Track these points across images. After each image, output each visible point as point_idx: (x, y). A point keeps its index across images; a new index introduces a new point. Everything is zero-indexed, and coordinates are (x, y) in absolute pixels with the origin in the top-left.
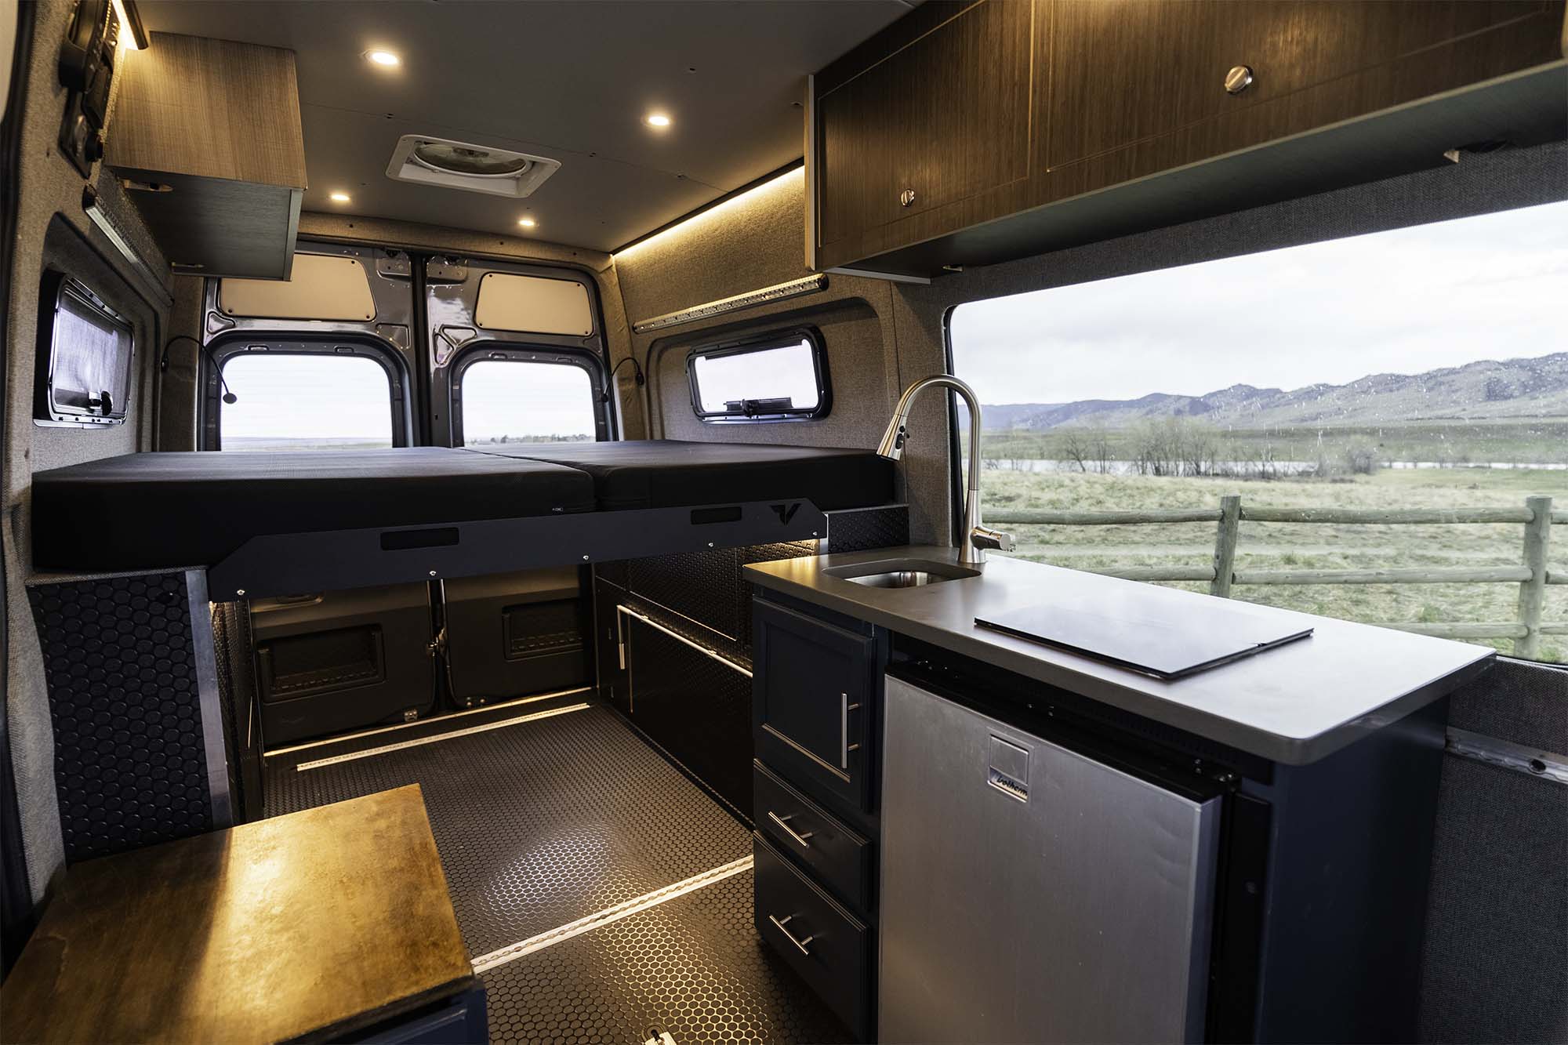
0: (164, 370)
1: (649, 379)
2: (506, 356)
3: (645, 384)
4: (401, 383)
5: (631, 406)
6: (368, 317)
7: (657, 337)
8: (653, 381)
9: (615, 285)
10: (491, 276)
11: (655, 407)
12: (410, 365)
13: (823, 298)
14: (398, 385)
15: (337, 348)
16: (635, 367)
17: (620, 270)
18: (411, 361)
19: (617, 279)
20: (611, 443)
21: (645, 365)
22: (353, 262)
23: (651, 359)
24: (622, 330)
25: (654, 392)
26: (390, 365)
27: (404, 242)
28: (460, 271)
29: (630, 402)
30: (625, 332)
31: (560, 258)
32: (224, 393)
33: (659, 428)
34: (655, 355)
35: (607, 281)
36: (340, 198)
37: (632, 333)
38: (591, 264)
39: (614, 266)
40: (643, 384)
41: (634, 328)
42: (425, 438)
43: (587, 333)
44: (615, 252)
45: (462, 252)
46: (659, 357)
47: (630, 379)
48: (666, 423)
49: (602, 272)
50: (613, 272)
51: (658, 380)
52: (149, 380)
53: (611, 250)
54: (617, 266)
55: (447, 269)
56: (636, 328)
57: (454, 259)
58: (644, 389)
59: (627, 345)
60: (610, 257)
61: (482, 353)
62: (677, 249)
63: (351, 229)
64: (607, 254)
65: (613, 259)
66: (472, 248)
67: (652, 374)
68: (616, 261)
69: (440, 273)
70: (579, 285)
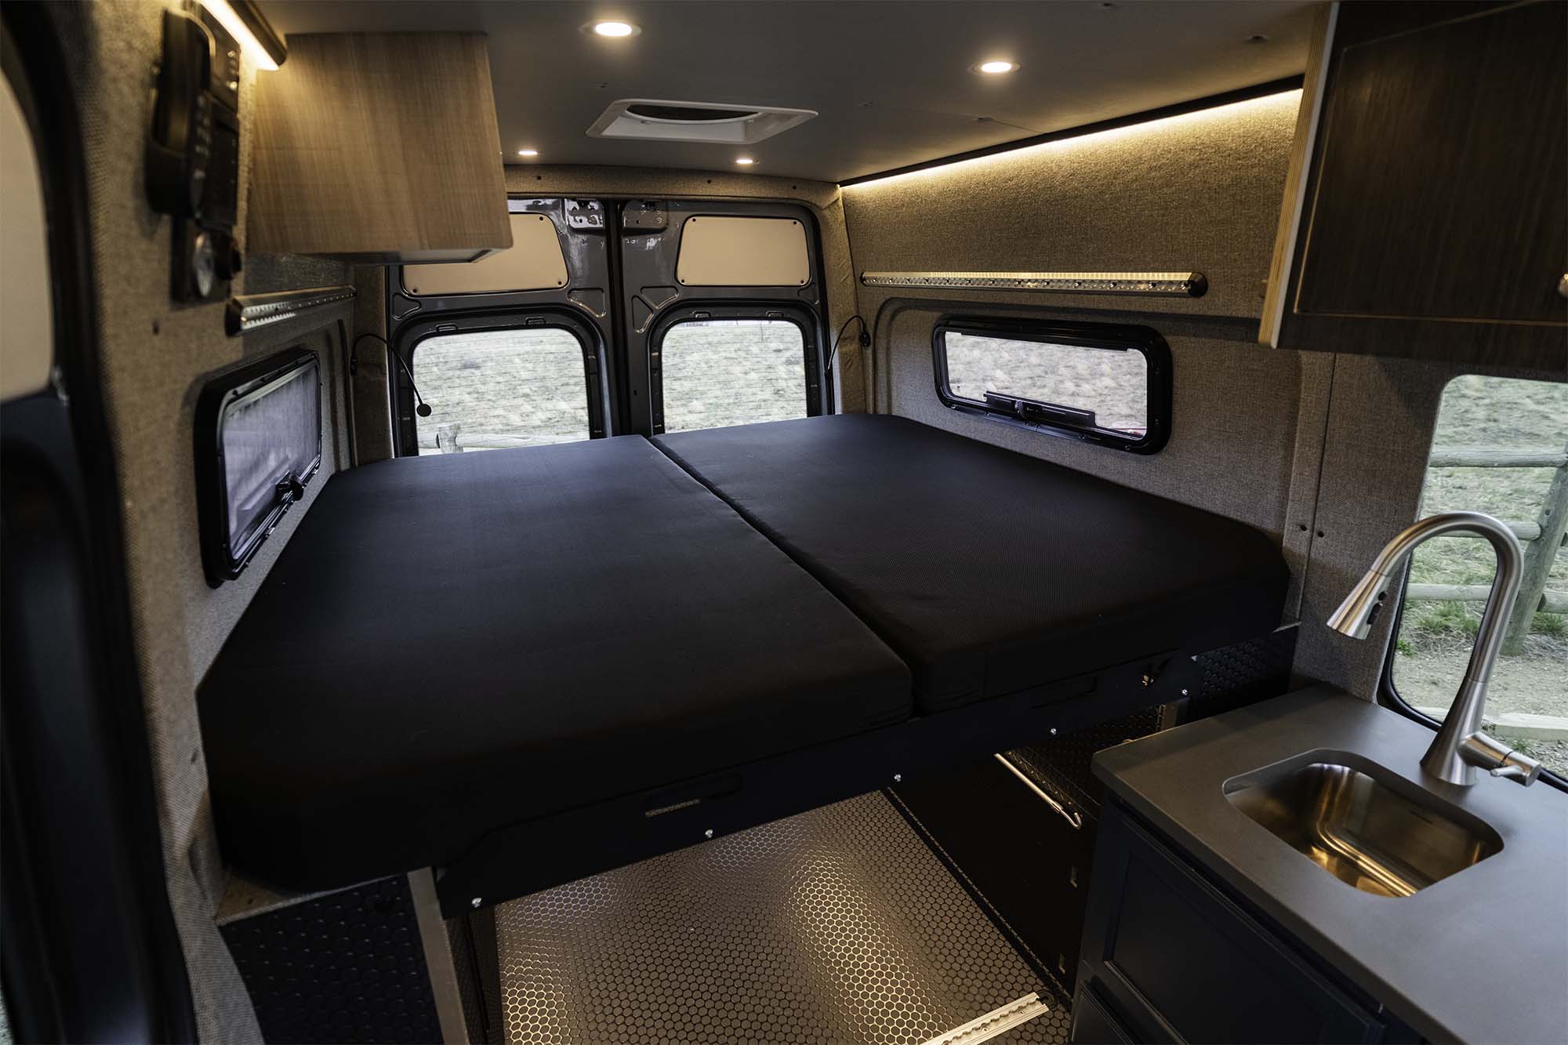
0: (353, 373)
1: (877, 340)
2: (710, 314)
3: (871, 346)
4: (597, 354)
5: (852, 370)
6: (560, 283)
7: (895, 295)
8: (882, 344)
9: (842, 222)
10: (694, 220)
11: (882, 373)
12: (604, 331)
13: (1193, 307)
14: (594, 357)
15: (528, 320)
16: (859, 325)
17: (849, 204)
18: (607, 329)
19: (843, 216)
20: (825, 416)
21: (873, 323)
22: (541, 219)
23: (882, 317)
24: (845, 280)
25: (881, 356)
26: (584, 334)
27: (598, 191)
28: (660, 218)
29: (851, 366)
30: (850, 281)
31: (777, 195)
32: (417, 404)
33: (885, 398)
34: (887, 313)
35: (831, 221)
36: (528, 153)
37: (859, 284)
38: (812, 198)
39: (841, 199)
40: (868, 344)
41: (862, 280)
42: (625, 426)
43: (802, 282)
44: (844, 183)
45: (663, 196)
46: (893, 317)
47: (851, 338)
48: (894, 394)
49: (825, 209)
50: (838, 206)
51: (889, 343)
52: (340, 389)
53: (838, 181)
54: (844, 200)
55: (644, 217)
56: (865, 279)
57: (652, 205)
58: (869, 351)
59: (851, 297)
60: (836, 189)
61: (682, 314)
62: (940, 193)
63: (539, 181)
64: (833, 185)
65: (840, 190)
66: (676, 191)
67: (881, 333)
68: (843, 193)
69: (637, 222)
70: (795, 223)
